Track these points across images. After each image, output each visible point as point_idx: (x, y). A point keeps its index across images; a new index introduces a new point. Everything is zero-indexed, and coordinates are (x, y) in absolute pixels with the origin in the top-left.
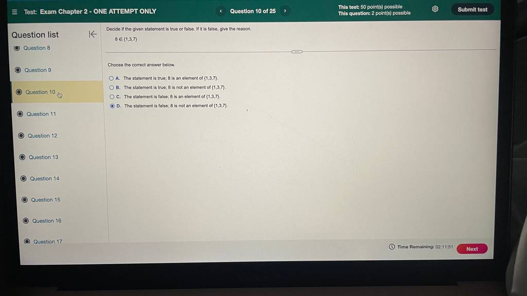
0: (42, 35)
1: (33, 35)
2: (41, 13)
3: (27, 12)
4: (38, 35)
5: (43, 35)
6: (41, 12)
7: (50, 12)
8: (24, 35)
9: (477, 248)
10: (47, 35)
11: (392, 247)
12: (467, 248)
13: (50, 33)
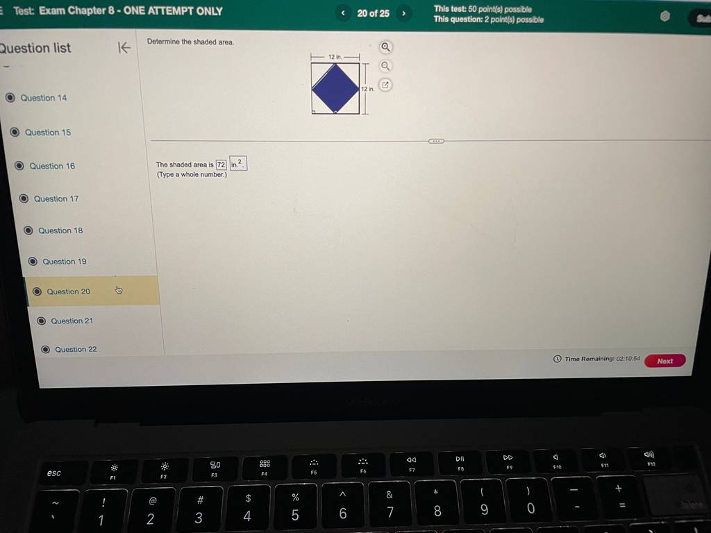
0: (44, 48)
1: (31, 49)
2: (41, 13)
3: (20, 11)
4: (39, 49)
5: (46, 48)
6: (41, 11)
7: (55, 11)
8: (17, 49)
9: (672, 360)
10: (52, 48)
11: (557, 359)
12: (659, 360)
13: (57, 45)
